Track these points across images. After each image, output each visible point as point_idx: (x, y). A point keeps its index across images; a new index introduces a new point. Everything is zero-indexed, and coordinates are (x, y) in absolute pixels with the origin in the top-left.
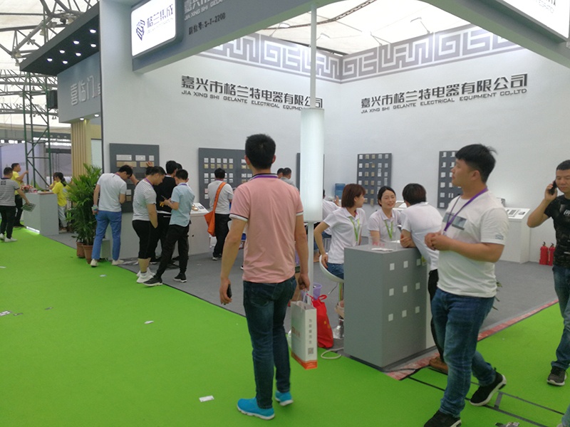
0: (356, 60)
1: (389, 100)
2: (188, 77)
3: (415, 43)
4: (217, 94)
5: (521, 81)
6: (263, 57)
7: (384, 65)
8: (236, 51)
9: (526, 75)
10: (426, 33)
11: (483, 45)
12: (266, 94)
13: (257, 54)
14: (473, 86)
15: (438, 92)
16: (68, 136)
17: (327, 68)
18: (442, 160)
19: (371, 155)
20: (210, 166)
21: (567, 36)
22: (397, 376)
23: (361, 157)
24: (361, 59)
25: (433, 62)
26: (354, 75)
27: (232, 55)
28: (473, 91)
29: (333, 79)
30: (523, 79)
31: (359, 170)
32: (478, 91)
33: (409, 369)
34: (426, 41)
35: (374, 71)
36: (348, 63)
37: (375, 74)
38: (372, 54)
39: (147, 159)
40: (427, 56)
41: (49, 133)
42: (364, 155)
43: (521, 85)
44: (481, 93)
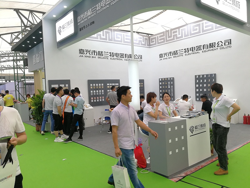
0: (156, 37)
1: (171, 54)
2: (82, 49)
3: (181, 29)
4: (95, 56)
5: (229, 42)
6: (114, 39)
7: (168, 39)
8: (102, 37)
9: (230, 40)
10: (185, 24)
11: (210, 27)
12: (117, 55)
13: (112, 38)
14: (208, 46)
15: (192, 49)
16: (33, 78)
17: (143, 42)
18: (196, 79)
19: (165, 79)
20: (93, 87)
21: (247, 22)
22: (175, 180)
23: (160, 80)
24: (158, 37)
25: (189, 36)
26: (155, 44)
27: (101, 38)
28: (208, 48)
29: (146, 46)
30: (229, 41)
31: (160, 85)
32: (210, 48)
33: (180, 177)
34: (185, 27)
35: (164, 42)
36: (152, 39)
37: (165, 43)
38: (163, 34)
39: (65, 86)
40: (186, 34)
41: (24, 77)
42: (162, 79)
43: (229, 44)
44: (211, 49)
